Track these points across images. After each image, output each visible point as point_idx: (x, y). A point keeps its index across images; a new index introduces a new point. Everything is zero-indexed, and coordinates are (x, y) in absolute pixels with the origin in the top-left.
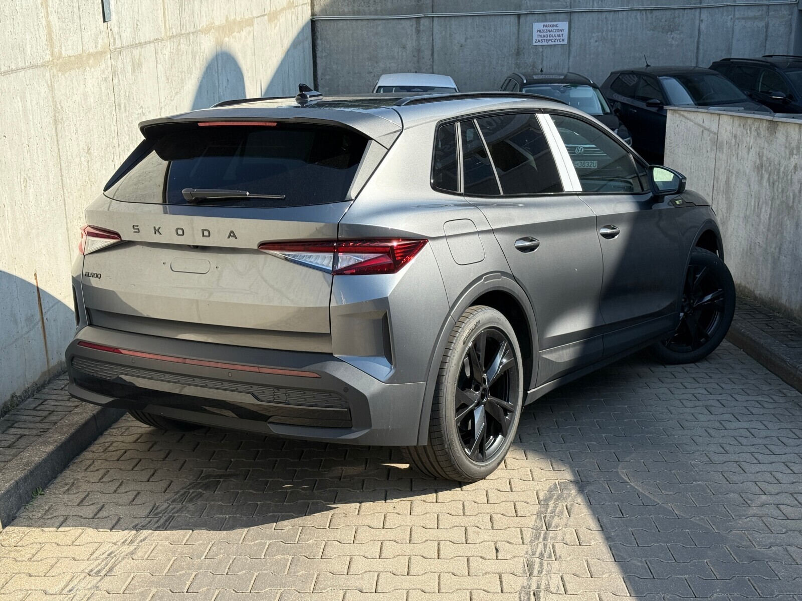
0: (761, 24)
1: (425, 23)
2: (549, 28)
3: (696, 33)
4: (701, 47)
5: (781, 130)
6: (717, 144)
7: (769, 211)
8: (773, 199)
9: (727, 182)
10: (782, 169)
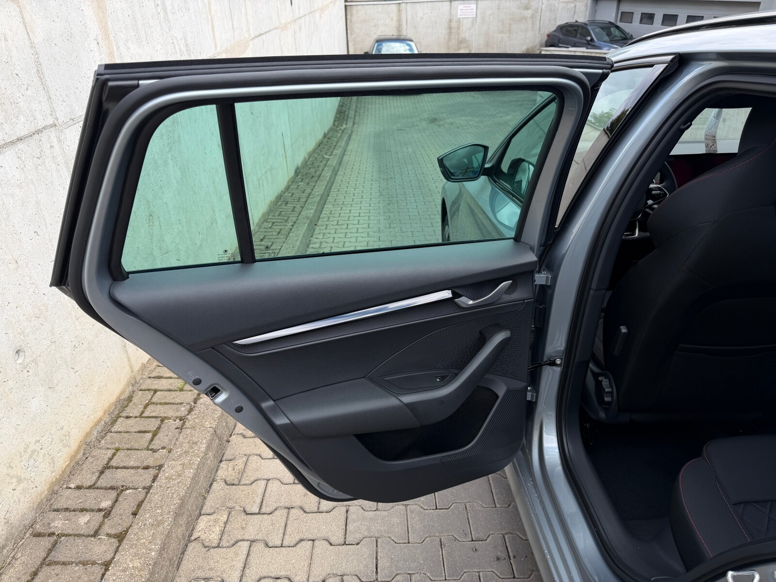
1: (403, 5)
2: (467, 8)
3: (540, 10)
4: (542, 18)
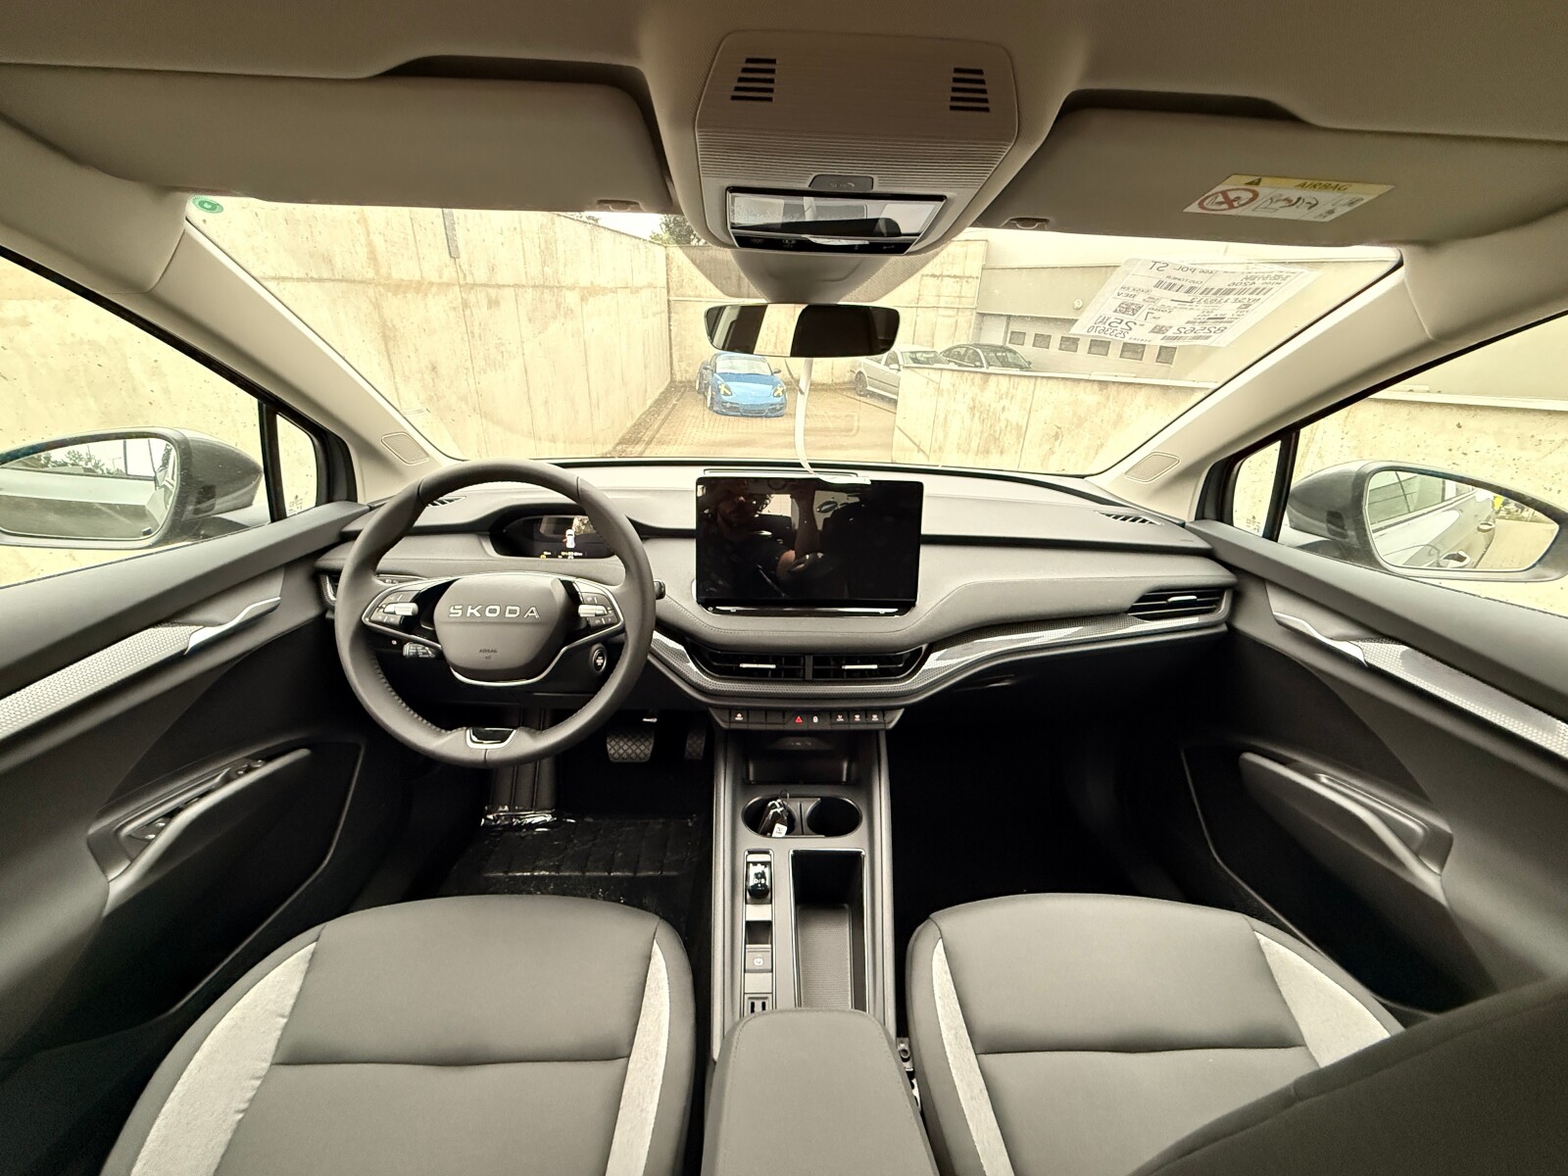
0: (954, 320)
5: (993, 379)
6: (939, 391)
7: (978, 441)
8: (982, 432)
9: (946, 418)
10: (991, 410)
